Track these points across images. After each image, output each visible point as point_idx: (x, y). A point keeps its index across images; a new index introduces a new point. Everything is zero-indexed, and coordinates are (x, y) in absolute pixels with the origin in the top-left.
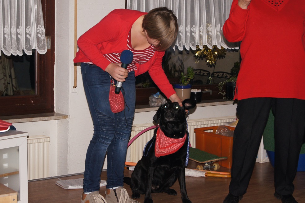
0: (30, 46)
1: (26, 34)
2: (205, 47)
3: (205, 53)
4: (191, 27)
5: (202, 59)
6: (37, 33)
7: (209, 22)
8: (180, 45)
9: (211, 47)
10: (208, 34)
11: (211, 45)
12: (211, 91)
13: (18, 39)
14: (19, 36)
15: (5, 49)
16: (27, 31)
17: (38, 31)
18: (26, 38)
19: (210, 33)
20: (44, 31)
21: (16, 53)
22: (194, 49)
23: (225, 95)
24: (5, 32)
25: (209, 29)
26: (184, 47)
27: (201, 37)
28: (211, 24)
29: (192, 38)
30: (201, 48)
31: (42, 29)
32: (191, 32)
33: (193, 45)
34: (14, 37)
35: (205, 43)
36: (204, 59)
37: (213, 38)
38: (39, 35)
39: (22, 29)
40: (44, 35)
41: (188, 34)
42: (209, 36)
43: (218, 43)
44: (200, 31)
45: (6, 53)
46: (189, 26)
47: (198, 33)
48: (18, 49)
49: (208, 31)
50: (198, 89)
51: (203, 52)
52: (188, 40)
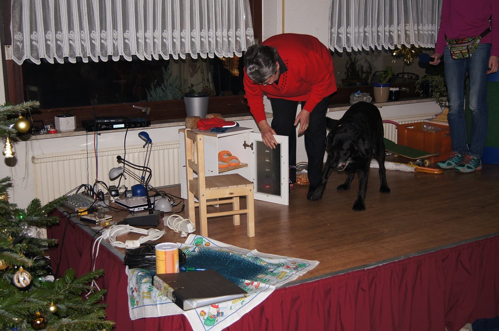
0: (240, 48)
1: (236, 36)
2: (403, 46)
3: (403, 52)
4: (390, 26)
5: (400, 58)
6: (246, 36)
7: (406, 22)
8: (379, 45)
9: (408, 46)
10: (406, 34)
11: (409, 44)
12: (408, 89)
13: (229, 41)
14: (230, 39)
15: (218, 52)
16: (237, 34)
17: (247, 33)
18: (236, 41)
19: (408, 32)
20: (253, 34)
21: (228, 55)
22: (392, 48)
23: (422, 93)
24: (217, 35)
25: (407, 28)
26: (383, 46)
27: (399, 36)
28: (409, 23)
29: (391, 37)
30: (399, 47)
31: (251, 31)
32: (390, 31)
33: (392, 44)
34: (226, 39)
35: (403, 42)
36: (402, 58)
37: (411, 36)
38: (248, 38)
39: (232, 33)
40: (253, 38)
41: (387, 34)
42: (407, 36)
43: (416, 42)
44: (398, 31)
45: (219, 55)
46: (388, 26)
47: (396, 32)
48: (229, 52)
49: (406, 31)
50: (396, 87)
51: (401, 51)
52: (387, 40)
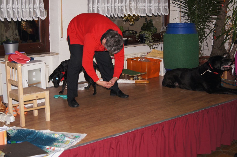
0: (36, 15)
1: (34, 8)
2: (129, 15)
3: (129, 18)
4: (121, 4)
5: (127, 22)
6: (40, 8)
8: (115, 14)
9: (132, 15)
10: (130, 8)
11: (132, 14)
12: (132, 39)
13: (30, 11)
14: (30, 10)
15: (23, 17)
16: (35, 7)
17: (41, 7)
18: (34, 10)
19: (131, 7)
20: (44, 7)
21: (29, 19)
22: (123, 16)
23: (140, 41)
24: (23, 7)
25: (130, 5)
26: (117, 15)
27: (126, 9)
28: (131, 2)
29: (122, 10)
30: (127, 15)
31: (42, 5)
33: (122, 14)
34: (28, 10)
35: (129, 12)
37: (133, 9)
38: (41, 9)
39: (31, 6)
40: (44, 9)
41: (120, 8)
43: (135, 13)
44: (126, 6)
45: (24, 19)
46: (120, 3)
47: (124, 7)
48: (30, 17)
49: (130, 6)
50: (125, 38)
51: (127, 18)
52: (120, 11)
